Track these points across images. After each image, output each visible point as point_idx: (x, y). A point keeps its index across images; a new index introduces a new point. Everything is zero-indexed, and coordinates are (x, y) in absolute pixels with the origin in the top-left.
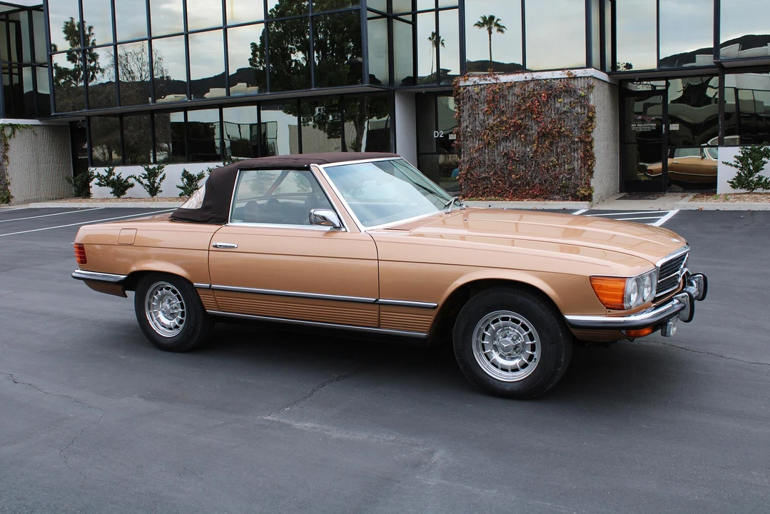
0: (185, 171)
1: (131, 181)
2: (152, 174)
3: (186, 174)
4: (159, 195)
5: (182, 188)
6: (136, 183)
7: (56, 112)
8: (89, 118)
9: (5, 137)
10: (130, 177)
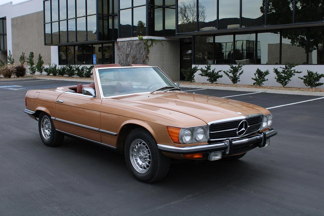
0: (258, 69)
1: (220, 74)
2: (235, 71)
3: (259, 72)
4: (238, 83)
5: (255, 80)
6: (225, 76)
7: (178, 32)
8: (194, 36)
9: (148, 46)
10: (220, 71)
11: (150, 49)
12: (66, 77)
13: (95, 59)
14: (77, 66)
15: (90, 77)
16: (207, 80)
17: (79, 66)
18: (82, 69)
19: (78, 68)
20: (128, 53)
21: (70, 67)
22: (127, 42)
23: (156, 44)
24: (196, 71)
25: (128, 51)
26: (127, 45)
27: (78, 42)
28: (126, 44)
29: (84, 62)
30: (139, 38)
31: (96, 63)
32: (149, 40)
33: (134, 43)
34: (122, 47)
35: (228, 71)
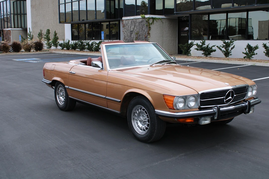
0: (248, 44)
1: (214, 48)
2: (227, 46)
3: (249, 47)
4: (230, 56)
5: (245, 54)
6: (218, 50)
7: (176, 11)
8: (191, 15)
9: (149, 24)
10: (214, 46)
11: (151, 26)
12: (78, 51)
13: (103, 35)
14: (87, 41)
15: (99, 51)
16: (202, 54)
17: (89, 41)
18: (92, 44)
19: (89, 43)
20: (132, 30)
21: (81, 42)
22: (131, 20)
23: (157, 21)
24: (192, 46)
25: (132, 28)
26: (132, 23)
27: (88, 20)
28: (130, 22)
29: (94, 38)
30: (142, 17)
31: (104, 39)
32: (151, 18)
33: (137, 21)
34: (127, 24)
35: (221, 46)
